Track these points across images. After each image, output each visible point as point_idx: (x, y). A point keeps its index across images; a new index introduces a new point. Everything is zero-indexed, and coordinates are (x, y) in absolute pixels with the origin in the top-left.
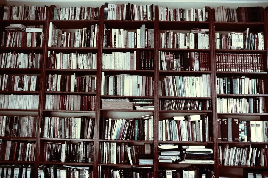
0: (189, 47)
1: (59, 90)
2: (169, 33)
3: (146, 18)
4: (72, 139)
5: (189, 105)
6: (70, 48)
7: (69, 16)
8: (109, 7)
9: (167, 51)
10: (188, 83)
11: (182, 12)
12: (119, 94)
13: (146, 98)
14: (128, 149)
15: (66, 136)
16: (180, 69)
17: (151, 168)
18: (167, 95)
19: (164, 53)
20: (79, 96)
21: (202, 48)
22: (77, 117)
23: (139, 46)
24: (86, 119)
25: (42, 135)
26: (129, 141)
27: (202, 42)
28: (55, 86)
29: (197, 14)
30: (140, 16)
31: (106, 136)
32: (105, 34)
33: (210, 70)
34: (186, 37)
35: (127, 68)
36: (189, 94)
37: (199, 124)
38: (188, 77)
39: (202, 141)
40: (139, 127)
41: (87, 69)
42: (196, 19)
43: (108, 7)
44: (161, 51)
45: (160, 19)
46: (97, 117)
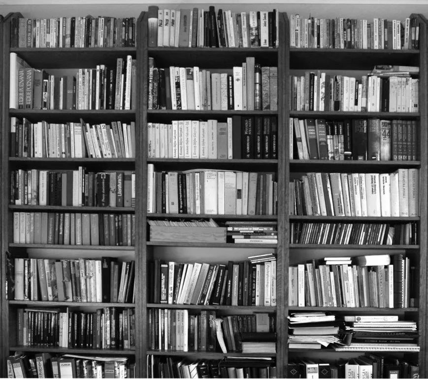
0: (365, 109)
1: (43, 201)
2: (316, 78)
3: (256, 43)
4: (83, 303)
5: (363, 234)
6: (65, 112)
7: (58, 37)
8: (159, 16)
9: (311, 118)
10: (361, 188)
11: (350, 28)
12: (190, 210)
13: (259, 218)
14: (217, 323)
15: (67, 298)
16: (342, 157)
17: (270, 359)
18: (310, 212)
19: (302, 122)
20: (95, 216)
21: (399, 111)
22: (90, 259)
23: (239, 106)
24: (112, 263)
25: (12, 295)
26: (218, 307)
27: (399, 98)
28: (35, 194)
29: (390, 33)
30: (241, 37)
31: (163, 297)
32: (153, 80)
33: (418, 159)
34: (360, 86)
35: (210, 154)
36: (365, 209)
37: (387, 273)
38: (363, 175)
39: (391, 305)
40: (241, 279)
41: (110, 156)
42: (386, 43)
43: (157, 17)
44: (293, 116)
45: (293, 44)
46: (140, 259)
